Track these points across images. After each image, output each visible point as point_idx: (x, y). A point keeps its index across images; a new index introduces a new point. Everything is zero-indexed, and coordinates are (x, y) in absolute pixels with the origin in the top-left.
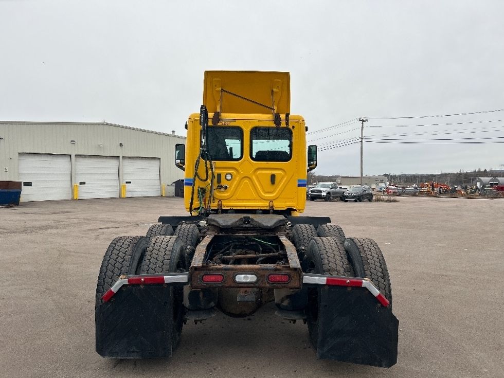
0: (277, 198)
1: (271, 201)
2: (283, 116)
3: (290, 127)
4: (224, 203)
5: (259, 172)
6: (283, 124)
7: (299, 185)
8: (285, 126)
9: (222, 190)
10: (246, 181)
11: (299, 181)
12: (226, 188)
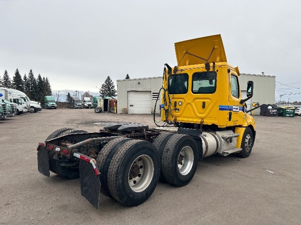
0: (206, 117)
1: (202, 119)
2: (211, 64)
3: (216, 70)
4: (178, 119)
5: (196, 100)
6: (211, 70)
7: (220, 109)
8: (212, 70)
9: (177, 111)
10: (189, 106)
11: (220, 106)
12: (178, 110)
